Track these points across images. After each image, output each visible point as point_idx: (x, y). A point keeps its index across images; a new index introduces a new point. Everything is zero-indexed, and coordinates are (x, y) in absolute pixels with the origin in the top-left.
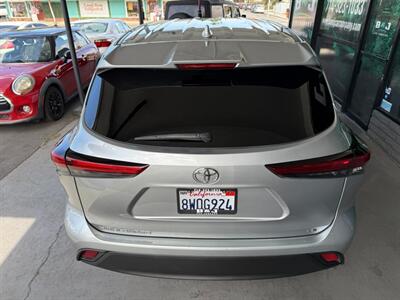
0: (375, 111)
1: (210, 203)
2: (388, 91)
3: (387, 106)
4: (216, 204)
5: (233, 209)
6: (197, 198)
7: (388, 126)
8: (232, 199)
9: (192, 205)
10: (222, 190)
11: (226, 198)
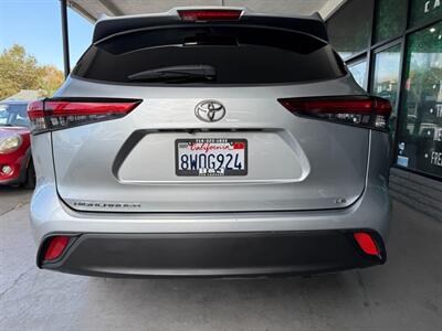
0: (392, 169)
1: (215, 160)
2: (402, 146)
3: (403, 161)
4: (222, 162)
5: (243, 168)
6: (199, 152)
7: (409, 180)
8: (241, 152)
9: (194, 164)
10: (229, 141)
11: (234, 152)
